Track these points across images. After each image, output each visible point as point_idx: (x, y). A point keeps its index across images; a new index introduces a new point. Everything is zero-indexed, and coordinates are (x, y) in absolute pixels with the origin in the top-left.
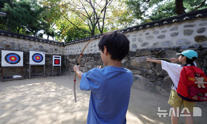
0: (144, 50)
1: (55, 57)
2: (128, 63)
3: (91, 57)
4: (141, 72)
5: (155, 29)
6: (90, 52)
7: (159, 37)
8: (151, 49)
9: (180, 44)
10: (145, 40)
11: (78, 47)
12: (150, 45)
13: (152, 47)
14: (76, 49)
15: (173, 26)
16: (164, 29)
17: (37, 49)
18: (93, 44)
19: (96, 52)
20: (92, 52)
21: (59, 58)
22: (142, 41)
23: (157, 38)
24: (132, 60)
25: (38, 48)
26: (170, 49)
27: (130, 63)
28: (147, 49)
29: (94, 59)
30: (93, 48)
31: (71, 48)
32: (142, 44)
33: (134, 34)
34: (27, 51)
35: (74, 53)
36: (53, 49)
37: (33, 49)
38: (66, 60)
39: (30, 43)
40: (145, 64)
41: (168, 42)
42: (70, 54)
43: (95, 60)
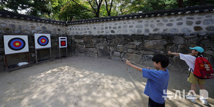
0: (155, 35)
1: (61, 39)
2: (143, 45)
3: (103, 39)
4: (154, 53)
5: (164, 18)
6: (101, 34)
7: (168, 25)
8: (162, 34)
9: (184, 31)
10: (156, 27)
11: (85, 27)
12: (161, 31)
13: (162, 32)
14: (83, 30)
15: (179, 17)
16: (171, 19)
17: (40, 31)
18: (104, 25)
19: (108, 34)
20: (104, 34)
21: (65, 39)
22: (154, 27)
23: (167, 25)
24: (146, 43)
25: (41, 29)
26: (176, 35)
27: (144, 45)
28: (158, 34)
29: (107, 40)
30: (104, 30)
31: (76, 28)
32: (154, 29)
33: (146, 21)
34: (30, 34)
35: (81, 33)
36: (56, 29)
37: (36, 31)
38: (70, 41)
39: (32, 25)
40: (158, 46)
41: (175, 29)
42: (75, 34)
43: (108, 42)
